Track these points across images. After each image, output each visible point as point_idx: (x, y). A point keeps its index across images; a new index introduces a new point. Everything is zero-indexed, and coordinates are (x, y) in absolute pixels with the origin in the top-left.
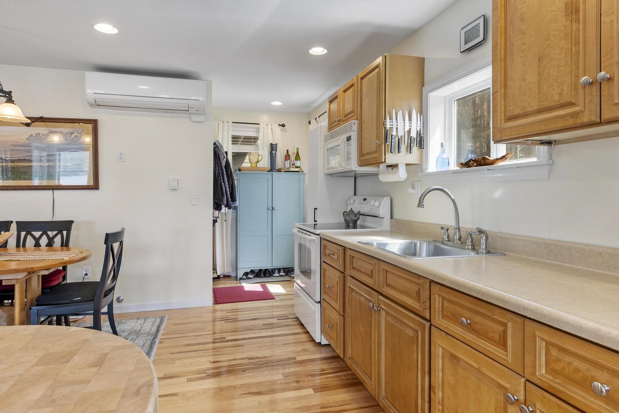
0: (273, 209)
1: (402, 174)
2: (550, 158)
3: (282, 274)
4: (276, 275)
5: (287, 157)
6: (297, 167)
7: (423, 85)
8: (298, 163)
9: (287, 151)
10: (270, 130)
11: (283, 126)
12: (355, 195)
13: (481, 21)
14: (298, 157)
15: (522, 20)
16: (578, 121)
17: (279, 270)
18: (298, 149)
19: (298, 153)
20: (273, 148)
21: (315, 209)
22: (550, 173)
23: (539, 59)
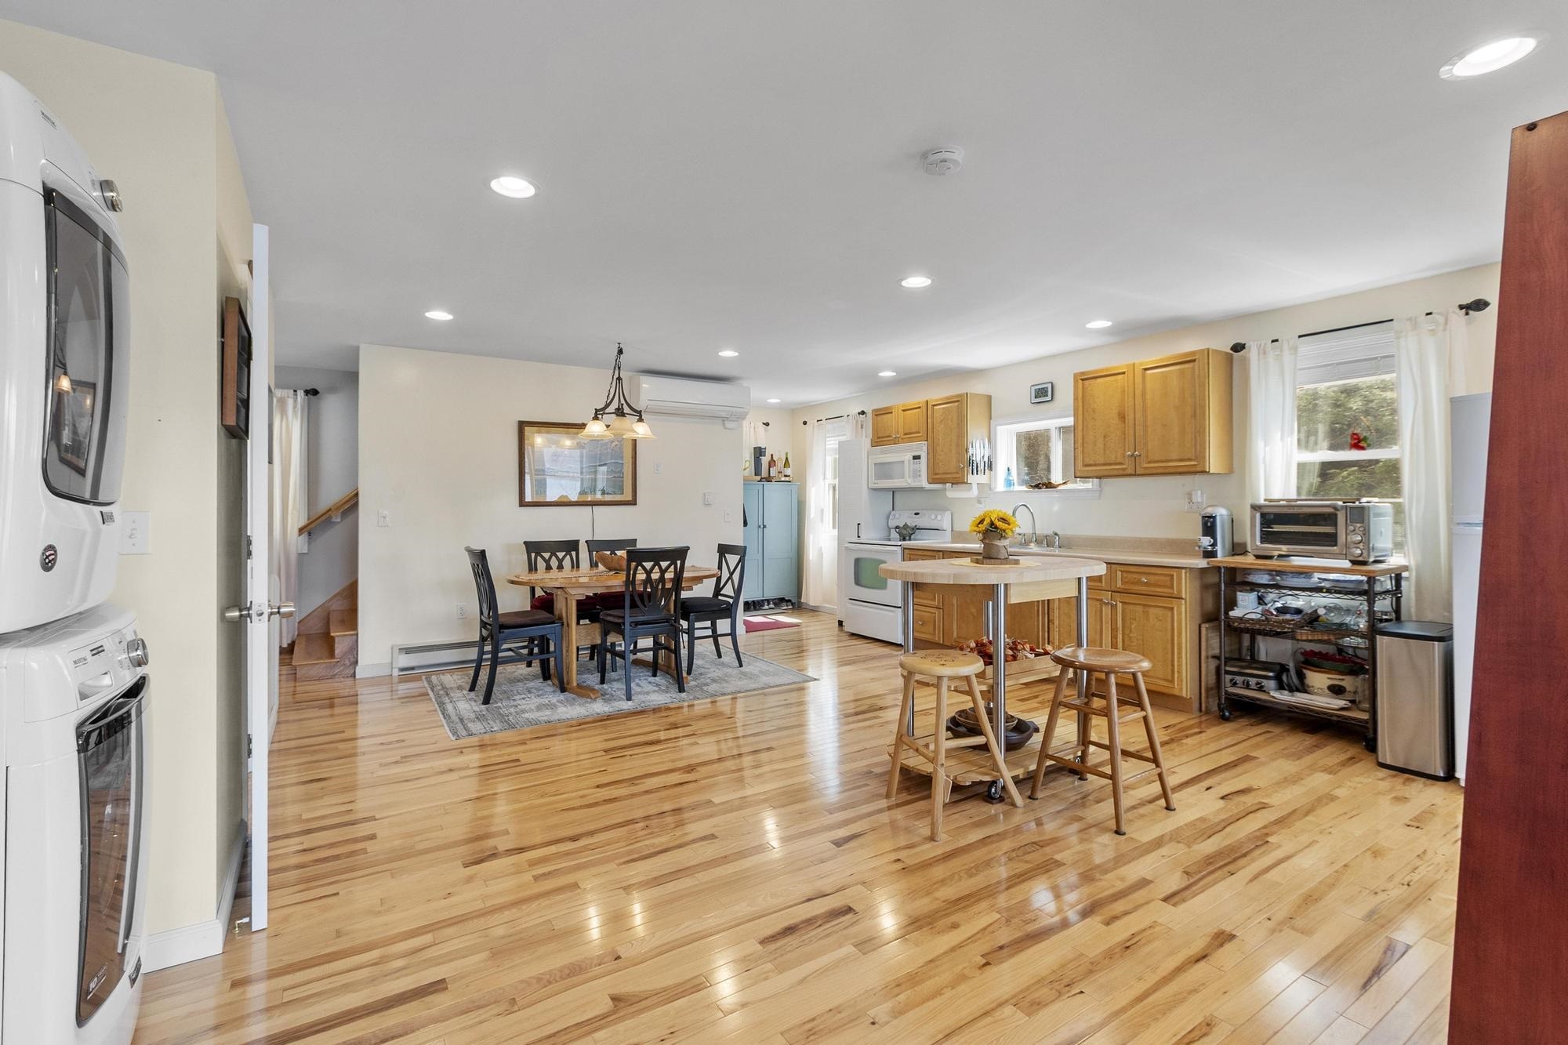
0: (764, 527)
1: (975, 492)
2: (1100, 486)
3: (772, 606)
4: (766, 607)
5: (772, 463)
6: (786, 476)
7: (991, 418)
8: (788, 471)
9: (772, 455)
10: (752, 429)
11: (767, 424)
12: (893, 510)
13: (1050, 386)
14: (787, 464)
15: (1094, 412)
16: (1125, 473)
17: (768, 601)
18: (787, 454)
19: (787, 458)
20: (759, 452)
21: (859, 524)
22: (1099, 496)
23: (1104, 437)
